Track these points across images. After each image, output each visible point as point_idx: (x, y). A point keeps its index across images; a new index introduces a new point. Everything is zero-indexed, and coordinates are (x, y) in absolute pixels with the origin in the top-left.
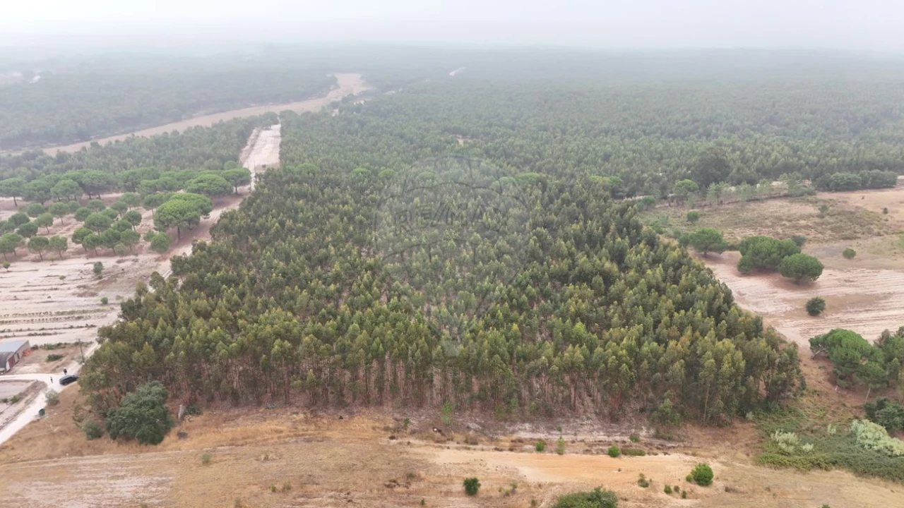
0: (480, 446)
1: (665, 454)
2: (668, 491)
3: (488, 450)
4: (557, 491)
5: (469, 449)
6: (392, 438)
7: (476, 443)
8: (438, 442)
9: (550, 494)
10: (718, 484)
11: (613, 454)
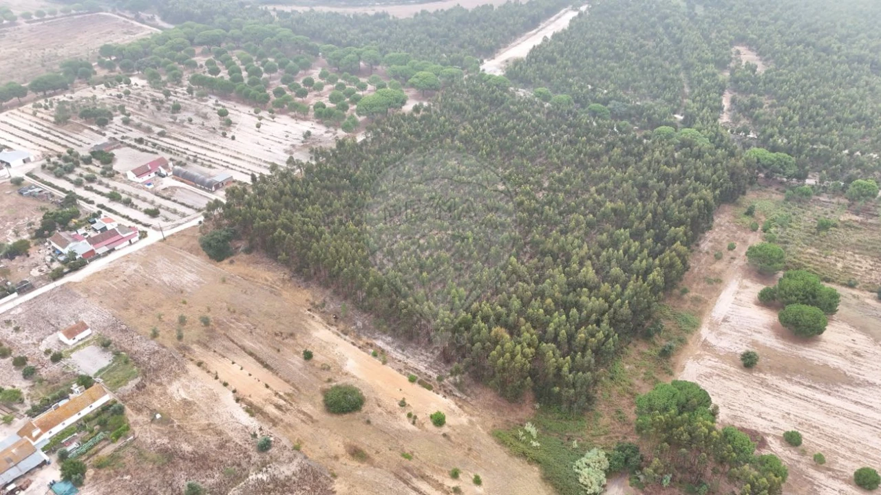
0: (347, 337)
1: (444, 396)
2: (409, 415)
3: (348, 341)
4: (350, 381)
5: (339, 335)
6: (309, 310)
7: (346, 334)
8: (328, 324)
9: (345, 381)
10: (445, 429)
11: (412, 380)
